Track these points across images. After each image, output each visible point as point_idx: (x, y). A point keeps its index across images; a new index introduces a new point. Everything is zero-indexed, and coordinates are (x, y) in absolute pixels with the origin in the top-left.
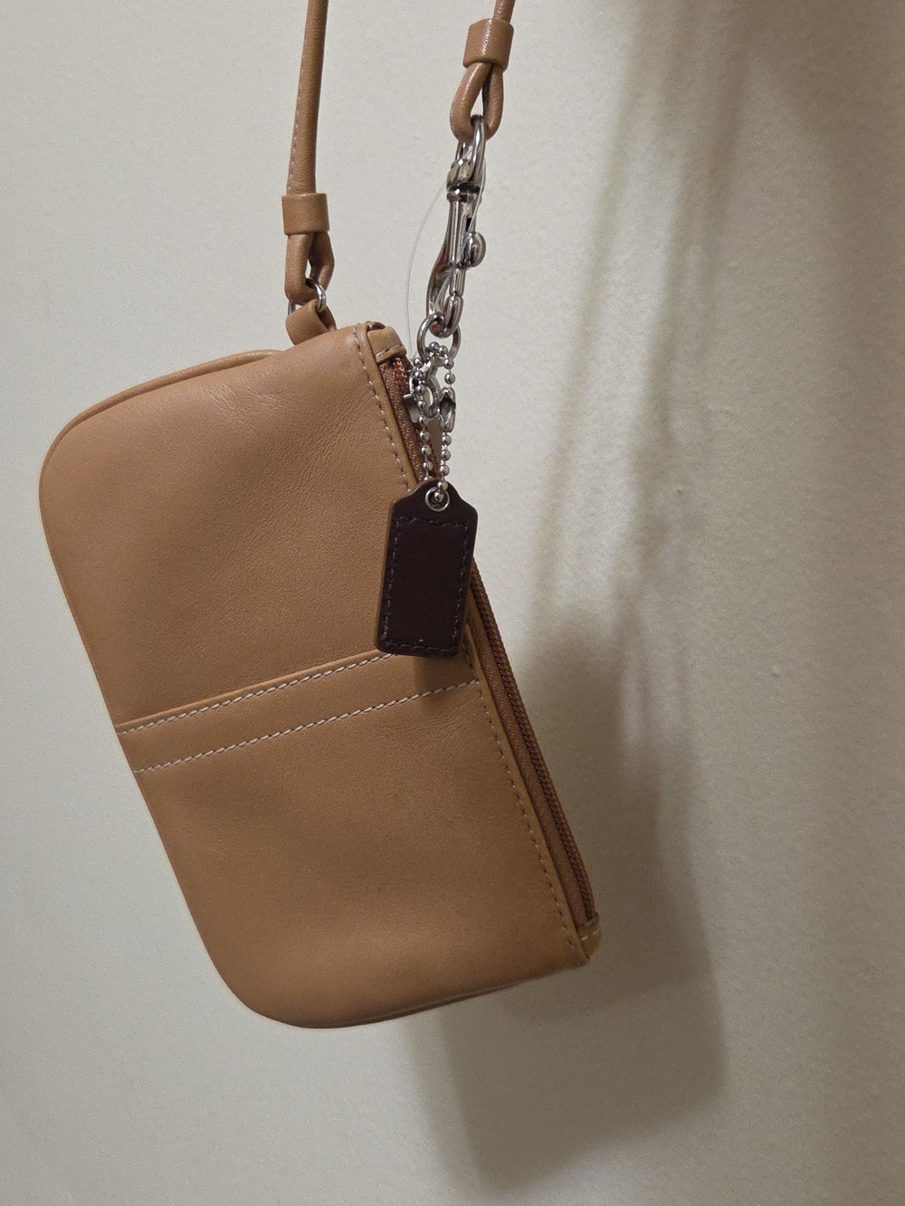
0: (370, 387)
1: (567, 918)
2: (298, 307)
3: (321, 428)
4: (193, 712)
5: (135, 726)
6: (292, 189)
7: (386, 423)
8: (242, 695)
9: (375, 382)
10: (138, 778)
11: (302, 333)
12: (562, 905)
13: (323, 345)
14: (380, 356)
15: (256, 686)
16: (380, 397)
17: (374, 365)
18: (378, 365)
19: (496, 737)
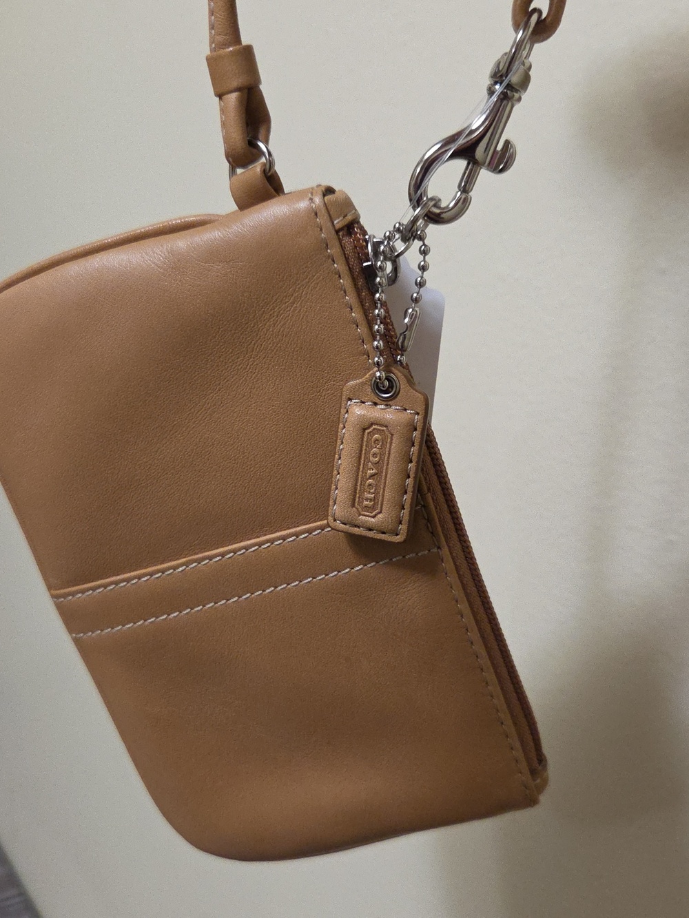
0: (329, 256)
1: (524, 766)
2: (239, 171)
3: (274, 298)
4: (134, 581)
5: (73, 594)
6: (216, 45)
7: (345, 292)
8: (187, 564)
9: (334, 250)
10: (78, 643)
11: (250, 198)
12: (519, 753)
13: (273, 211)
14: (339, 223)
15: (200, 555)
16: (340, 266)
17: (333, 232)
18: (337, 232)
19: (457, 601)
